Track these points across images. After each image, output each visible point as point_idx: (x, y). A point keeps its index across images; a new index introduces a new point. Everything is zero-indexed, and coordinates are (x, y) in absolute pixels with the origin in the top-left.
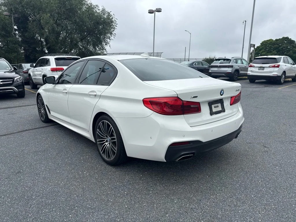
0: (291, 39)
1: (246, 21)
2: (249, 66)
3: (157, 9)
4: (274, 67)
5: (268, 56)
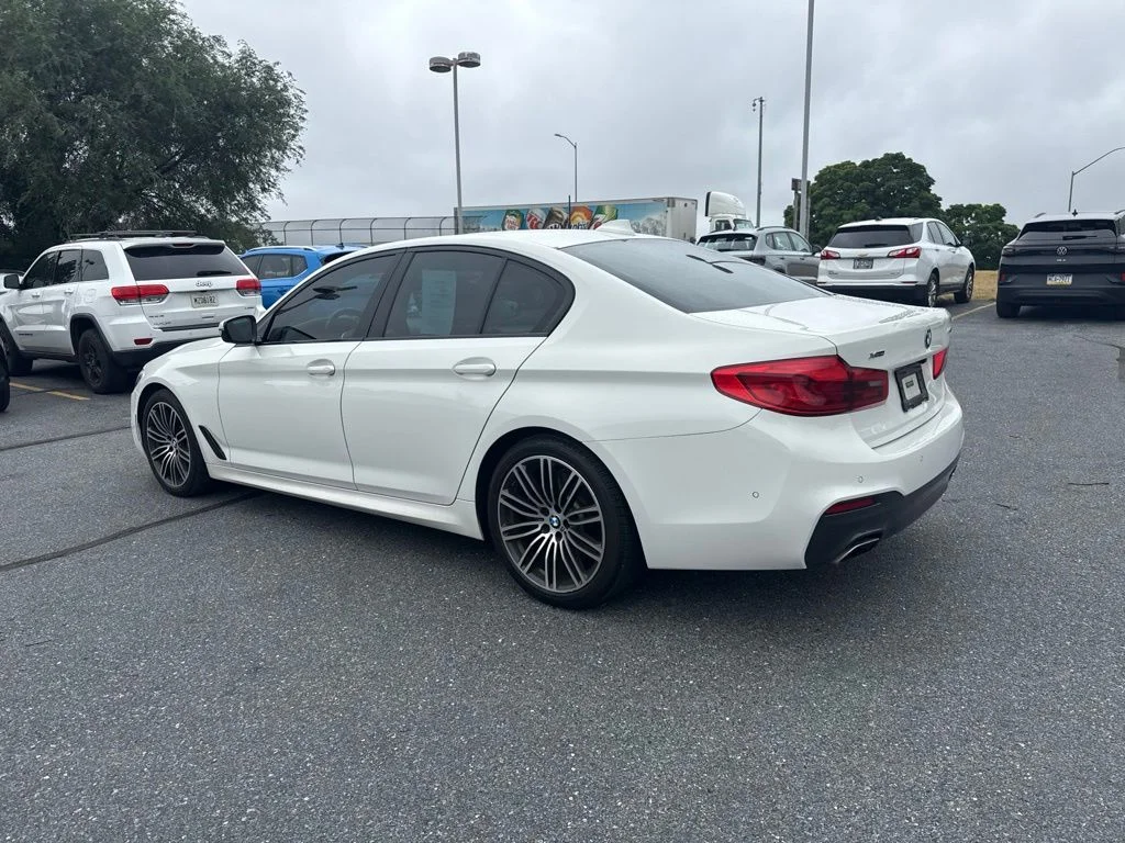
0: (910, 159)
1: (761, 101)
2: (823, 258)
3: (461, 55)
4: (904, 255)
5: (878, 220)
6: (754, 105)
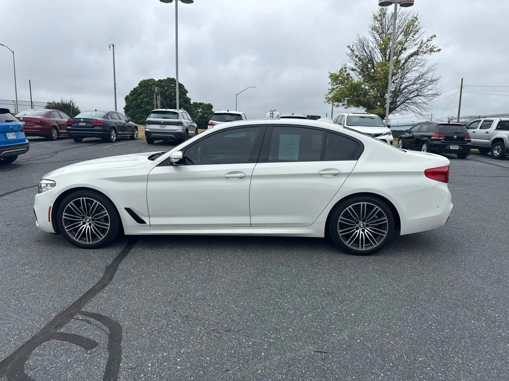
1: (113, 46)
6: (110, 47)
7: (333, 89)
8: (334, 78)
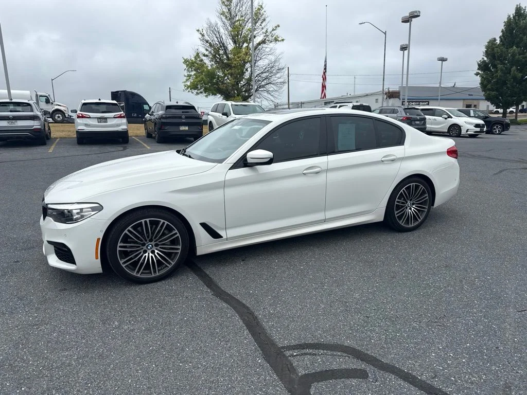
7: (189, 76)
8: (190, 64)
